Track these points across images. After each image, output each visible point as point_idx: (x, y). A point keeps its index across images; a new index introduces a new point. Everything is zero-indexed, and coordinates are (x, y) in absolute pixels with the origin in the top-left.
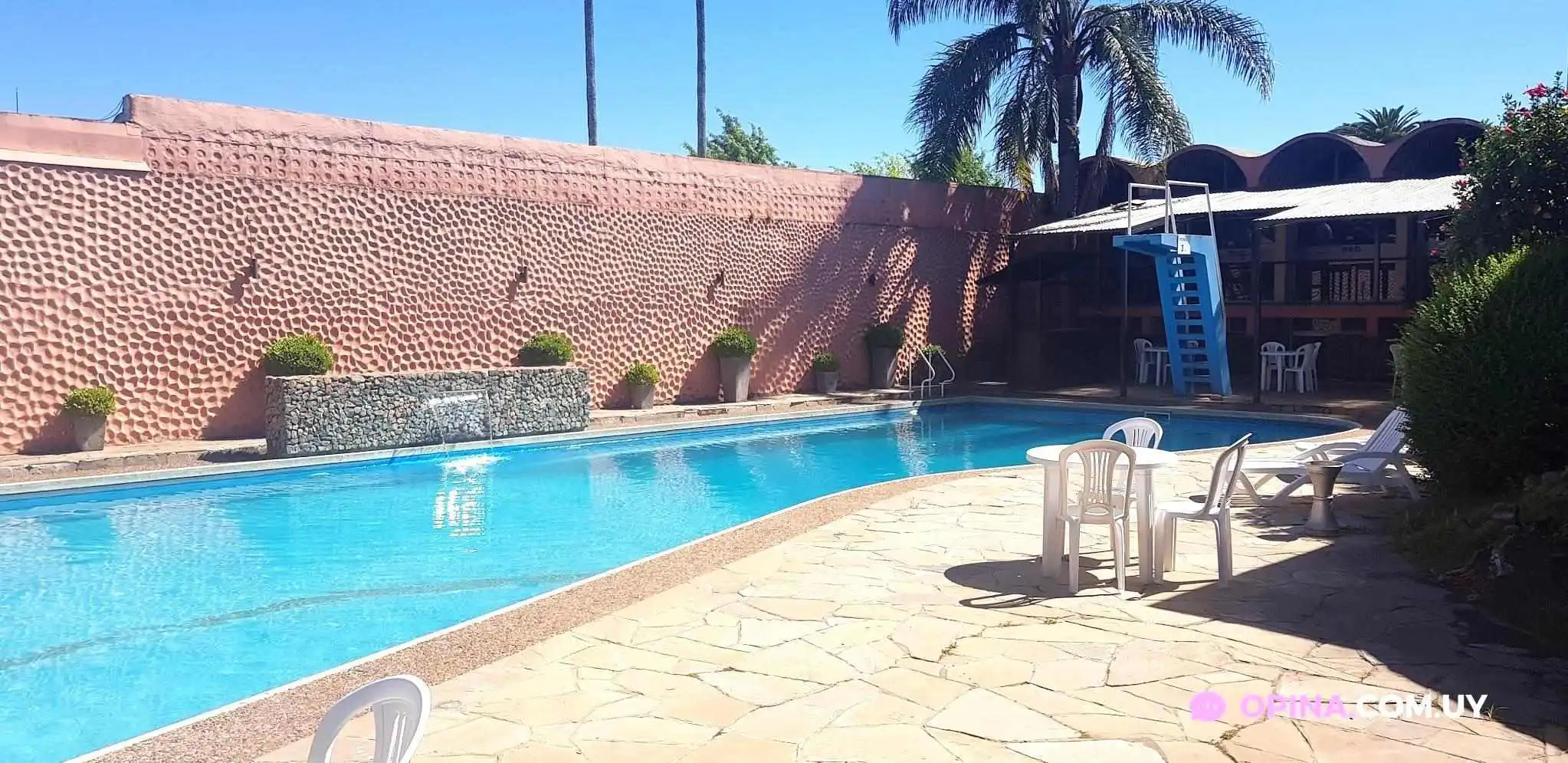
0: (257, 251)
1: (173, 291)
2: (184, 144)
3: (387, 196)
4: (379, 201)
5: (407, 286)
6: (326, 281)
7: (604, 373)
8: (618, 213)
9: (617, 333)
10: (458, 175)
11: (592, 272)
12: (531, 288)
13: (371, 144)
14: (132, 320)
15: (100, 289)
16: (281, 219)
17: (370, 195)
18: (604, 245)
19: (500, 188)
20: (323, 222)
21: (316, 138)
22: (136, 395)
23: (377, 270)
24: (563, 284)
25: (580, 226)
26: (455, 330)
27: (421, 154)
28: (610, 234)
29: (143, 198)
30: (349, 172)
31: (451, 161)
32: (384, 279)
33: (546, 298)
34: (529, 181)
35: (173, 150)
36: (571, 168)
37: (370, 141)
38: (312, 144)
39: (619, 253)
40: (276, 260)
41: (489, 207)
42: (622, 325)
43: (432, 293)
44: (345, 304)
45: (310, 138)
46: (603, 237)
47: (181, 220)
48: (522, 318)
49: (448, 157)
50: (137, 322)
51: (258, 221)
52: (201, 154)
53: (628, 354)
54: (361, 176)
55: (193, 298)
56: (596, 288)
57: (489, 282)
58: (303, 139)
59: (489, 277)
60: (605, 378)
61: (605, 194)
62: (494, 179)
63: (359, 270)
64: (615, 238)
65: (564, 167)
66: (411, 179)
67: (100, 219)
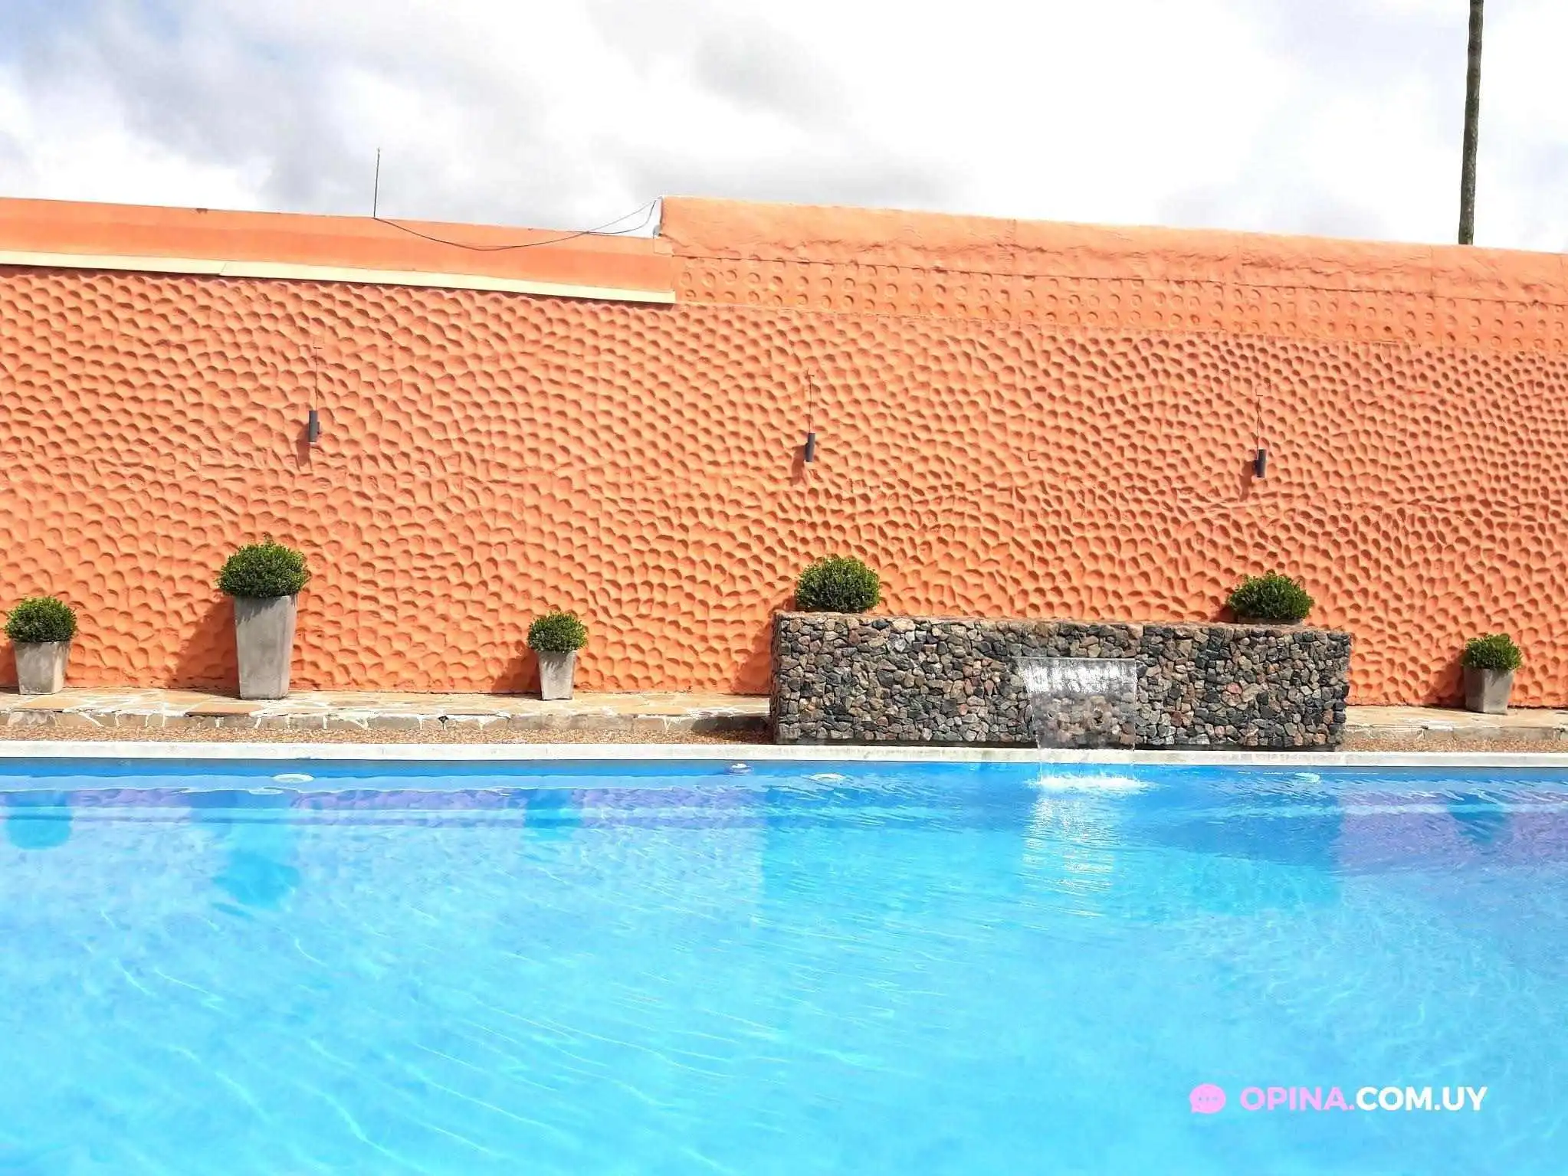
0: (819, 421)
1: (696, 479)
2: (732, 265)
3: (1027, 334)
4: (1013, 342)
5: (1049, 479)
6: (919, 468)
7: (1404, 643)
8: (1453, 356)
9: (1434, 573)
10: (1154, 299)
11: (1394, 461)
12: (1273, 487)
13: (1012, 255)
14: (638, 517)
15: (598, 470)
16: (857, 373)
17: (999, 334)
18: (1419, 414)
19: (1229, 317)
20: (921, 377)
21: (925, 249)
22: (638, 624)
23: (1001, 454)
24: (1334, 481)
25: (1374, 380)
26: (1126, 553)
27: (1095, 268)
28: (1433, 394)
29: (664, 343)
30: (973, 300)
31: (1145, 275)
32: (1012, 467)
33: (1300, 505)
34: (1285, 307)
35: (714, 273)
36: (1367, 282)
37: (1011, 249)
38: (919, 259)
39: (1448, 428)
40: (847, 435)
41: (1203, 348)
42: (1447, 557)
43: (1091, 491)
44: (945, 506)
45: (917, 249)
46: (1417, 399)
47: (713, 375)
48: (1252, 536)
49: (1140, 270)
50: (645, 520)
51: (824, 376)
52: (755, 278)
53: (1453, 610)
54: (993, 306)
55: (723, 491)
56: (1400, 491)
57: (1195, 475)
58: (905, 251)
59: (1195, 467)
60: (1405, 650)
61: (1430, 325)
62: (1220, 304)
63: (972, 453)
64: (1443, 402)
65: (1353, 282)
66: (1074, 307)
67: (605, 374)
